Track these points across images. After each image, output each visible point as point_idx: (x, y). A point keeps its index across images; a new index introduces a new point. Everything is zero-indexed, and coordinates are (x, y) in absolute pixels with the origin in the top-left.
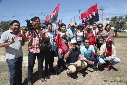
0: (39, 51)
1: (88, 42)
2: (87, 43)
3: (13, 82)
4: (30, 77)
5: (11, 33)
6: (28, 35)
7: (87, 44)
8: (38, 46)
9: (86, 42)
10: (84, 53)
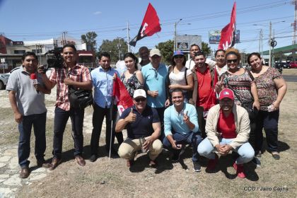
0: (69, 107)
1: (179, 97)
2: (177, 99)
3: (21, 151)
4: (56, 149)
5: (23, 72)
6: (53, 77)
7: (179, 101)
8: (67, 98)
9: (175, 98)
10: (171, 121)
